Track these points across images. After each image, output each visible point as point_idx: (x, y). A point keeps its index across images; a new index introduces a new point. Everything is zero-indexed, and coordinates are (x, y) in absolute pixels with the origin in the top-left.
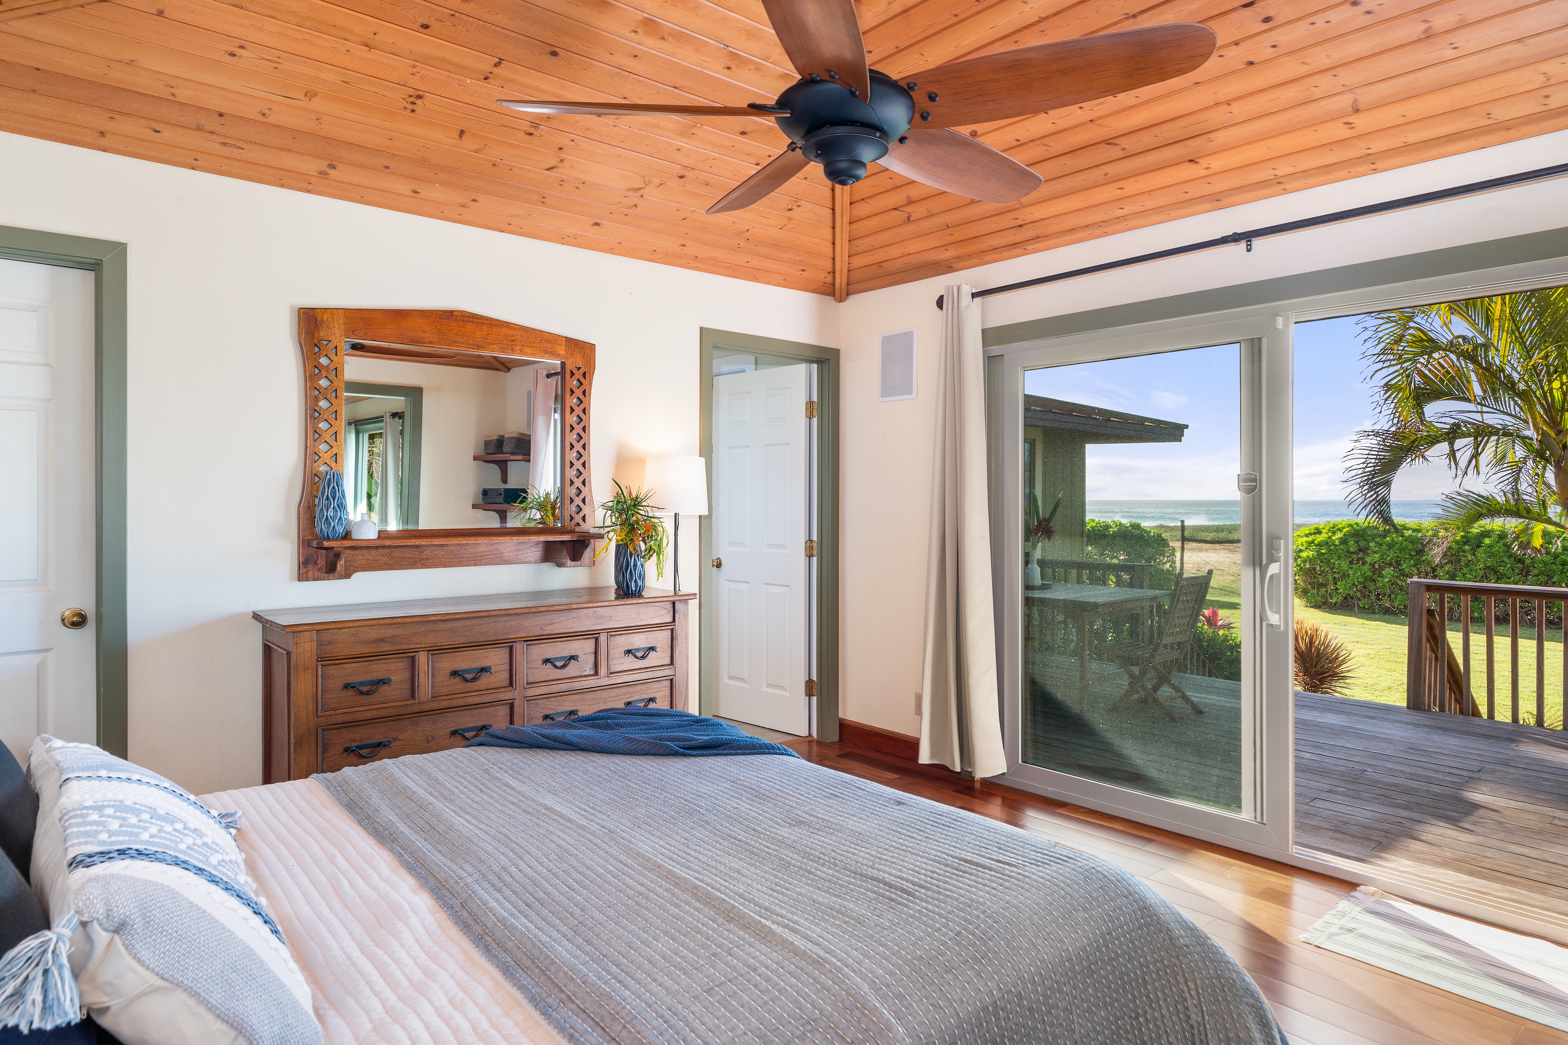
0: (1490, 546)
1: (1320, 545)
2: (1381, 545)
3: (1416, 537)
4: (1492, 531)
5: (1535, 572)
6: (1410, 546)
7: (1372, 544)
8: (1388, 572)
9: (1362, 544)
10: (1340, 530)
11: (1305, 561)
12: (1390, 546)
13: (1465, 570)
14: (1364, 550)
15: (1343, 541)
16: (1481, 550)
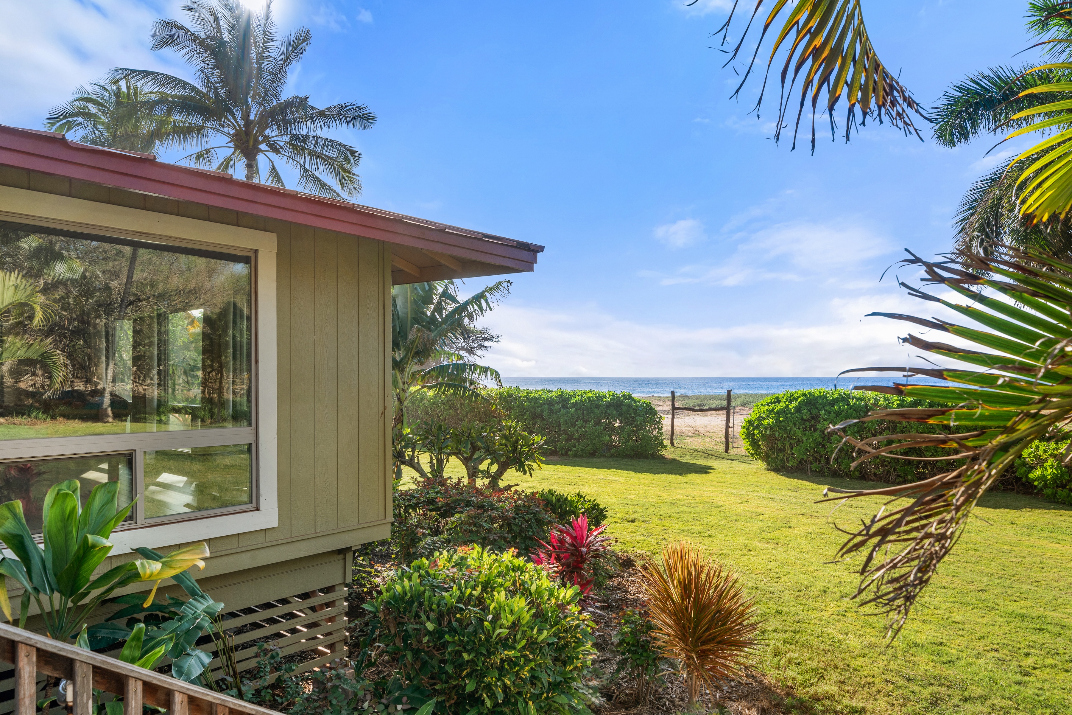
1: (778, 413)
2: (830, 413)
7: (822, 412)
9: (814, 412)
10: (796, 399)
11: (767, 428)
14: (815, 418)
15: (798, 409)
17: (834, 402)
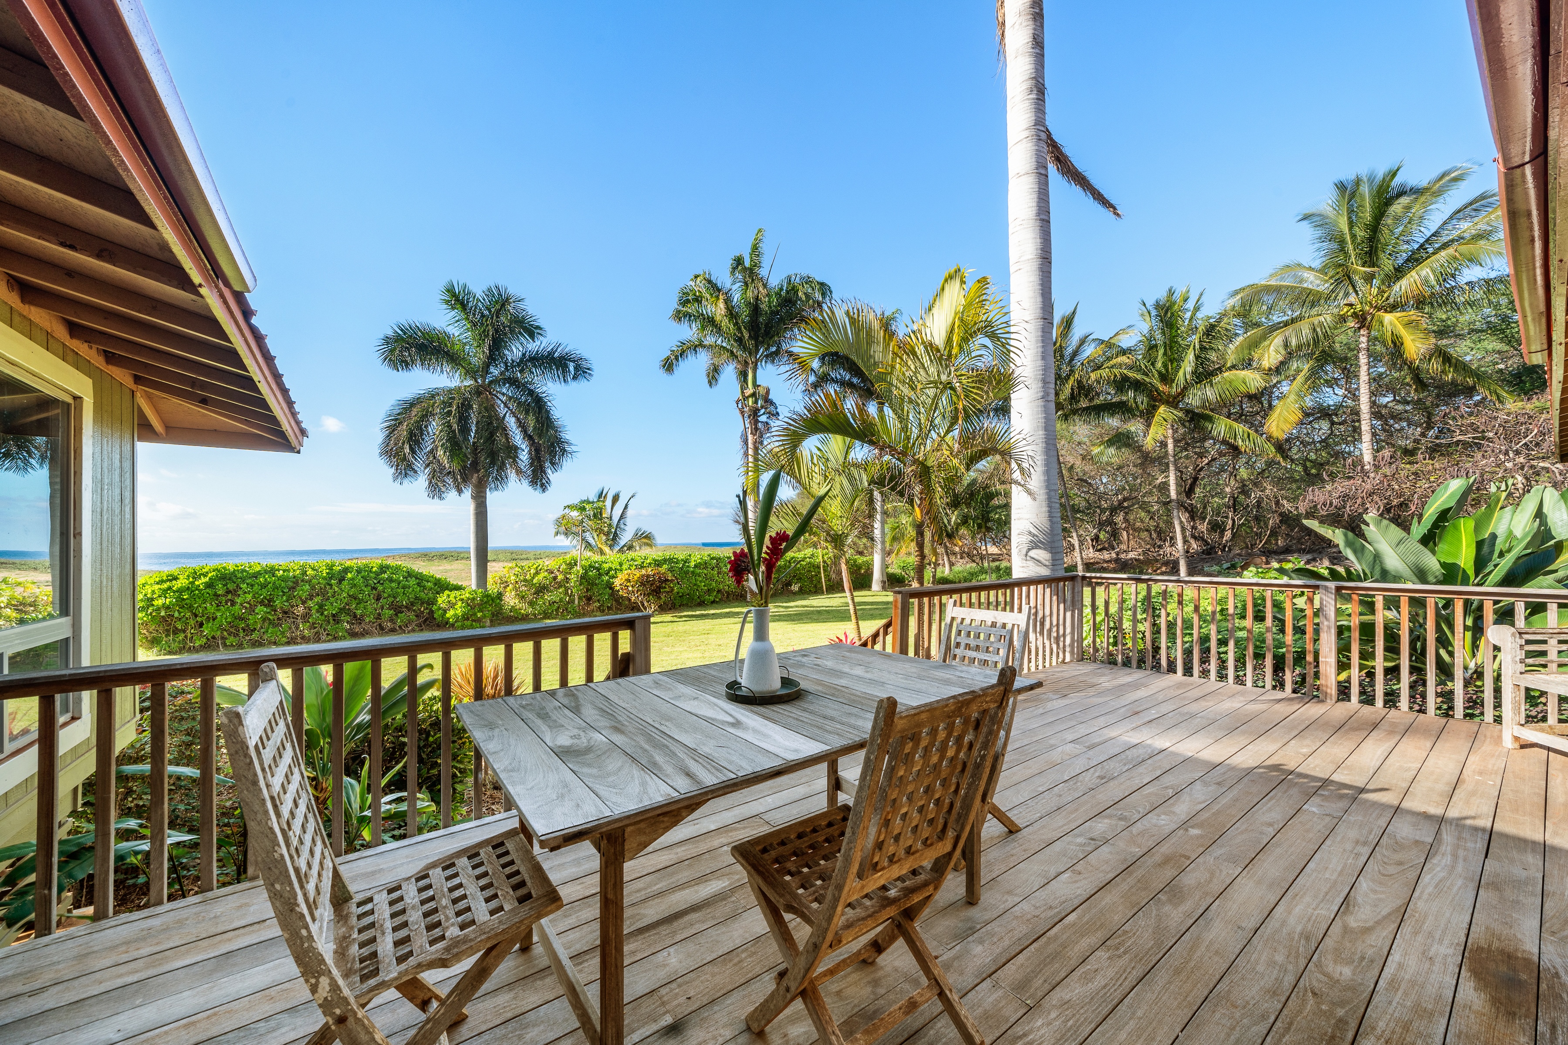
0: (352, 579)
1: (180, 591)
2: (252, 586)
3: (288, 577)
4: (352, 568)
5: (386, 595)
6: (283, 584)
7: (244, 586)
8: (260, 609)
9: (231, 586)
10: (205, 575)
11: (158, 609)
12: (264, 586)
13: (332, 600)
14: (234, 592)
15: (210, 585)
16: (345, 583)
17: (256, 575)
